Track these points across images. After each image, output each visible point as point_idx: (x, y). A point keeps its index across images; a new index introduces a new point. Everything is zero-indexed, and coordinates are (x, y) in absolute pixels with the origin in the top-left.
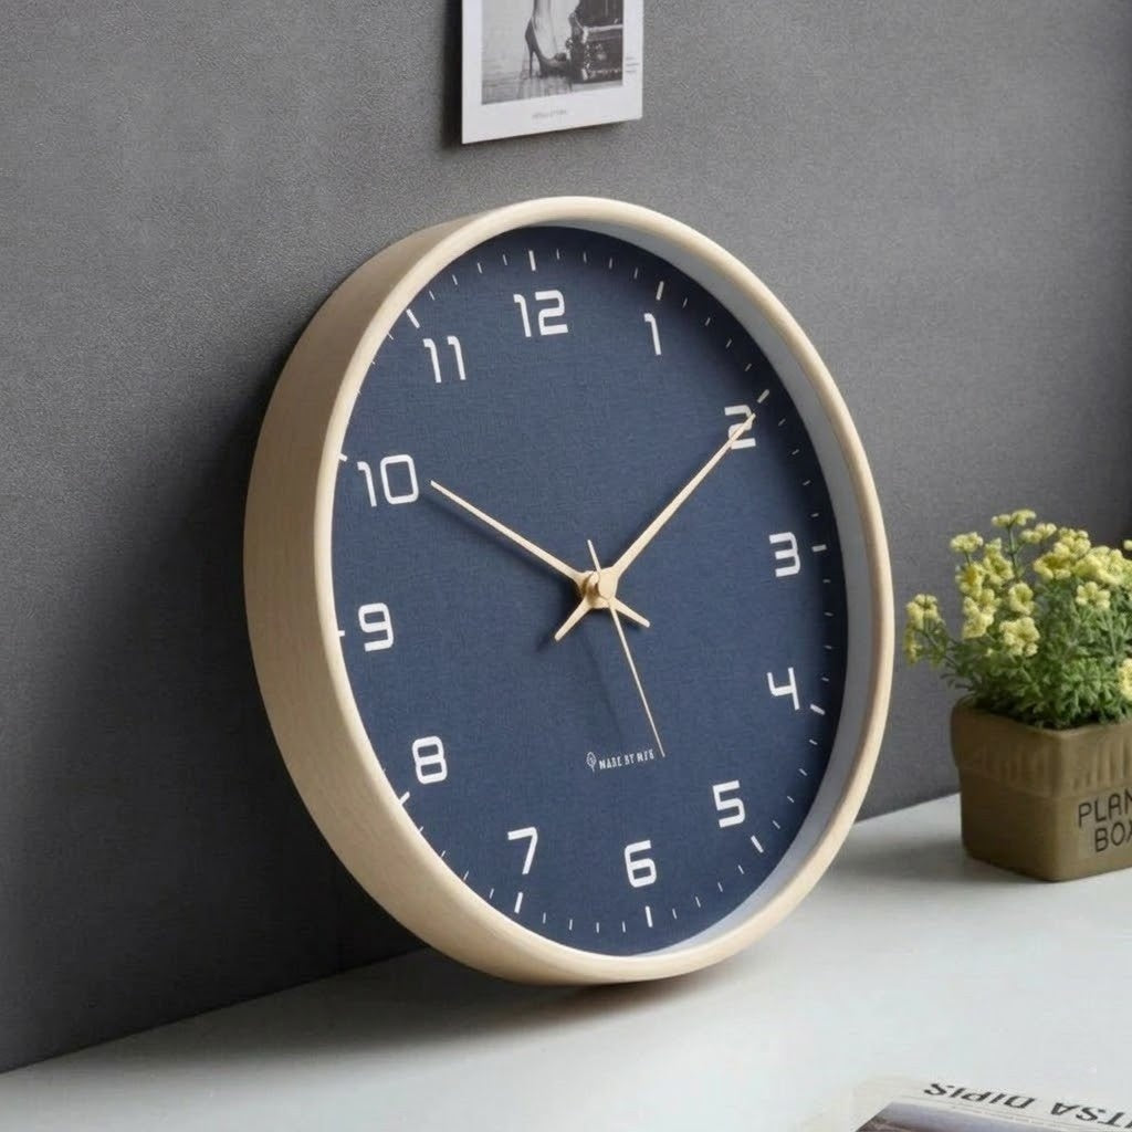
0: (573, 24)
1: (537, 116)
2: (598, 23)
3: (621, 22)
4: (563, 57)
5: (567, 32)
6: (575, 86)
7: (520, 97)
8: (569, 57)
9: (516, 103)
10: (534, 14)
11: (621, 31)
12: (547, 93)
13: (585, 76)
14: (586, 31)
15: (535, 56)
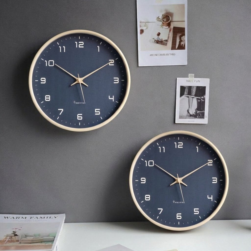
0: (196, 110)
1: (189, 121)
2: (200, 111)
3: (204, 111)
4: (194, 114)
5: (195, 111)
6: (196, 118)
7: (186, 118)
8: (195, 114)
9: (185, 119)
10: (189, 108)
11: (204, 112)
12: (191, 118)
13: (198, 117)
14: (198, 111)
15: (189, 114)
